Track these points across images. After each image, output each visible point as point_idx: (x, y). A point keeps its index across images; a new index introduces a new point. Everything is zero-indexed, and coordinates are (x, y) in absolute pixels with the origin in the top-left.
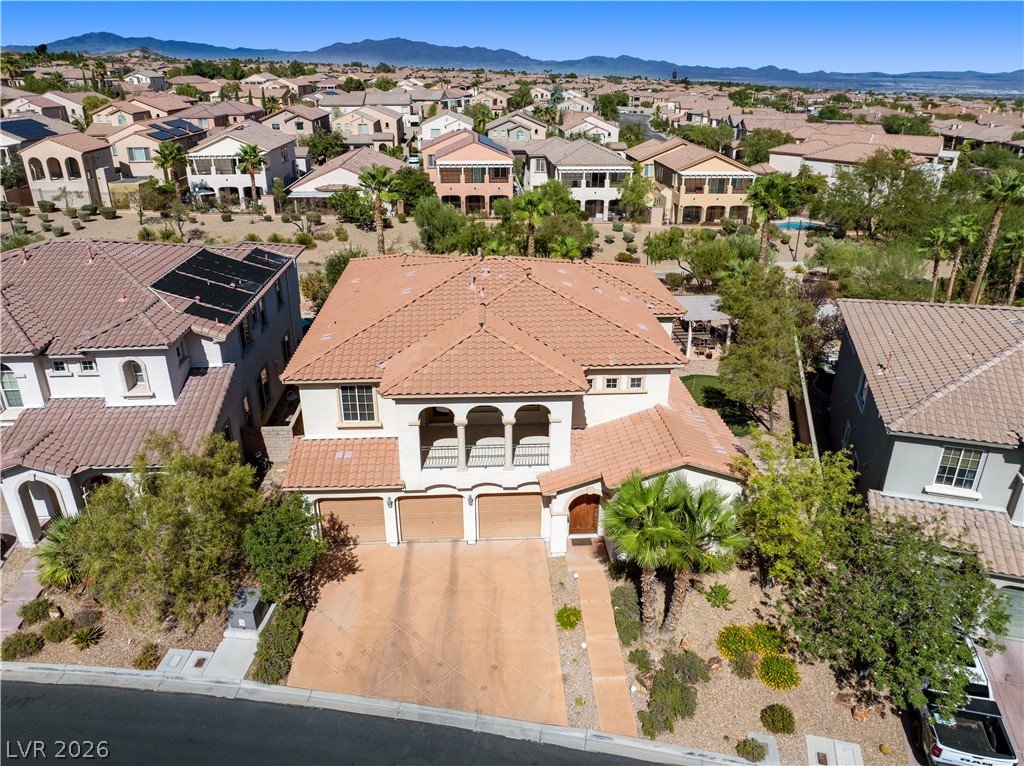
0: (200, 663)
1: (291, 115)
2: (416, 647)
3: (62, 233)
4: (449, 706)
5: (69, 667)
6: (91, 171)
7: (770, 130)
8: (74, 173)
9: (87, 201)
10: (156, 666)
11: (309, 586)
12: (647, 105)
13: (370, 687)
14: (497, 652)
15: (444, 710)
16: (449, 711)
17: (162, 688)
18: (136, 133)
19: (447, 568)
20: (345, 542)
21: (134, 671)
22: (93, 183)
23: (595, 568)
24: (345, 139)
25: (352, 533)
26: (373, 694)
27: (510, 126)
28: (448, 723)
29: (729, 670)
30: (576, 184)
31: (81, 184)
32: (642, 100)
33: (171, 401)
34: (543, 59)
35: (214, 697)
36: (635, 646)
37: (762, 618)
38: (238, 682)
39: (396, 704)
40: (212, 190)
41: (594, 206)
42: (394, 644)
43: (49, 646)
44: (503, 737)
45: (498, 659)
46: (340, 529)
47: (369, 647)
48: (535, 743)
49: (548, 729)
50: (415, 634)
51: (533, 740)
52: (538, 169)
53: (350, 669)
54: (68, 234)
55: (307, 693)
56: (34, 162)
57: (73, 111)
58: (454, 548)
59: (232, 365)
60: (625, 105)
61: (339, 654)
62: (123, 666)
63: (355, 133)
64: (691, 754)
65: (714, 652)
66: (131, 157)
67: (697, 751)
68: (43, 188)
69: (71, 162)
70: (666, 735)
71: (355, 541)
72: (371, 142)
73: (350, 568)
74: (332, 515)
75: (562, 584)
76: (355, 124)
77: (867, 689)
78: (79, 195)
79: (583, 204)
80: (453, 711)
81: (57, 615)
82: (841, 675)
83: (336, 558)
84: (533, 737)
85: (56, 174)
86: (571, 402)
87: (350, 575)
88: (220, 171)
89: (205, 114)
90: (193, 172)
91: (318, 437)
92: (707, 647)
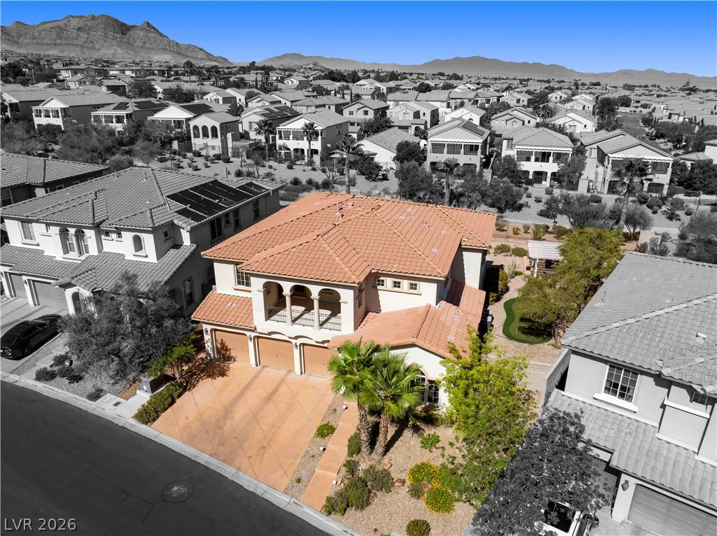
0: (117, 404)
1: (362, 106)
2: (228, 425)
3: (196, 169)
4: (225, 461)
5: (60, 391)
6: (224, 134)
8: (215, 135)
9: (218, 151)
10: (96, 400)
11: (196, 378)
12: (645, 106)
13: (191, 440)
14: (270, 440)
15: (221, 463)
16: (224, 464)
17: (94, 412)
18: (254, 113)
19: (275, 386)
20: (229, 359)
21: (86, 400)
22: (224, 142)
24: (393, 122)
25: (233, 353)
26: (191, 444)
27: (508, 117)
28: (218, 471)
29: (407, 490)
30: (528, 159)
31: (217, 142)
32: (643, 102)
33: (155, 261)
34: (584, 72)
35: (113, 423)
36: (354, 458)
38: (128, 418)
39: (198, 452)
40: (289, 149)
41: (540, 176)
42: (218, 420)
43: (58, 379)
44: (242, 487)
45: (269, 443)
46: (227, 350)
47: (205, 418)
48: (258, 496)
49: (271, 491)
50: (233, 417)
51: (258, 493)
52: (508, 147)
53: (187, 427)
54: (200, 169)
55: (157, 433)
56: (196, 128)
57: (240, 100)
58: (286, 375)
59: (195, 245)
60: (628, 106)
61: (187, 418)
62: (82, 396)
63: (401, 118)
64: (346, 532)
65: (405, 476)
66: (251, 127)
67: (351, 531)
68: (197, 143)
69: (214, 129)
70: (338, 516)
71: (234, 359)
72: (410, 125)
73: (223, 374)
74: (222, 340)
75: (335, 410)
76: (401, 113)
78: (213, 148)
79: (531, 173)
80: (226, 465)
81: (68, 364)
83: (219, 366)
84: (259, 492)
85: (206, 135)
86: (352, 291)
87: (220, 378)
88: (296, 138)
89: (311, 104)
90: (281, 138)
91: (223, 293)
92: (402, 471)
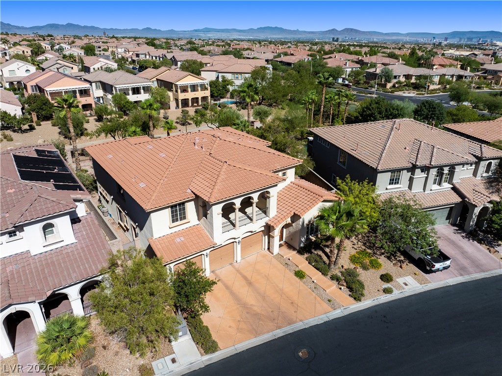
0: (174, 361)
2: (257, 309)
4: (290, 324)
7: (192, 60)
13: (257, 334)
14: (287, 297)
15: (290, 326)
16: (291, 325)
23: (293, 254)
29: (362, 270)
30: (127, 94)
35: (195, 370)
36: (330, 274)
37: (356, 249)
38: (200, 359)
39: (271, 333)
42: (247, 313)
44: (317, 325)
45: (290, 300)
47: (239, 318)
48: (328, 321)
49: (328, 315)
50: (252, 305)
52: (97, 88)
53: (239, 330)
55: (233, 348)
58: (234, 267)
61: (230, 327)
64: (374, 300)
65: (353, 266)
67: (375, 298)
70: (363, 298)
75: (286, 264)
77: (398, 259)
80: (293, 325)
82: (389, 258)
84: (326, 319)
92: (350, 265)
